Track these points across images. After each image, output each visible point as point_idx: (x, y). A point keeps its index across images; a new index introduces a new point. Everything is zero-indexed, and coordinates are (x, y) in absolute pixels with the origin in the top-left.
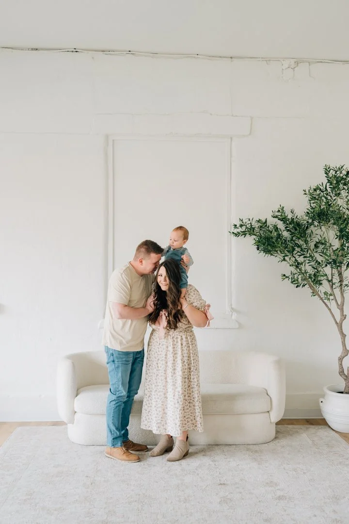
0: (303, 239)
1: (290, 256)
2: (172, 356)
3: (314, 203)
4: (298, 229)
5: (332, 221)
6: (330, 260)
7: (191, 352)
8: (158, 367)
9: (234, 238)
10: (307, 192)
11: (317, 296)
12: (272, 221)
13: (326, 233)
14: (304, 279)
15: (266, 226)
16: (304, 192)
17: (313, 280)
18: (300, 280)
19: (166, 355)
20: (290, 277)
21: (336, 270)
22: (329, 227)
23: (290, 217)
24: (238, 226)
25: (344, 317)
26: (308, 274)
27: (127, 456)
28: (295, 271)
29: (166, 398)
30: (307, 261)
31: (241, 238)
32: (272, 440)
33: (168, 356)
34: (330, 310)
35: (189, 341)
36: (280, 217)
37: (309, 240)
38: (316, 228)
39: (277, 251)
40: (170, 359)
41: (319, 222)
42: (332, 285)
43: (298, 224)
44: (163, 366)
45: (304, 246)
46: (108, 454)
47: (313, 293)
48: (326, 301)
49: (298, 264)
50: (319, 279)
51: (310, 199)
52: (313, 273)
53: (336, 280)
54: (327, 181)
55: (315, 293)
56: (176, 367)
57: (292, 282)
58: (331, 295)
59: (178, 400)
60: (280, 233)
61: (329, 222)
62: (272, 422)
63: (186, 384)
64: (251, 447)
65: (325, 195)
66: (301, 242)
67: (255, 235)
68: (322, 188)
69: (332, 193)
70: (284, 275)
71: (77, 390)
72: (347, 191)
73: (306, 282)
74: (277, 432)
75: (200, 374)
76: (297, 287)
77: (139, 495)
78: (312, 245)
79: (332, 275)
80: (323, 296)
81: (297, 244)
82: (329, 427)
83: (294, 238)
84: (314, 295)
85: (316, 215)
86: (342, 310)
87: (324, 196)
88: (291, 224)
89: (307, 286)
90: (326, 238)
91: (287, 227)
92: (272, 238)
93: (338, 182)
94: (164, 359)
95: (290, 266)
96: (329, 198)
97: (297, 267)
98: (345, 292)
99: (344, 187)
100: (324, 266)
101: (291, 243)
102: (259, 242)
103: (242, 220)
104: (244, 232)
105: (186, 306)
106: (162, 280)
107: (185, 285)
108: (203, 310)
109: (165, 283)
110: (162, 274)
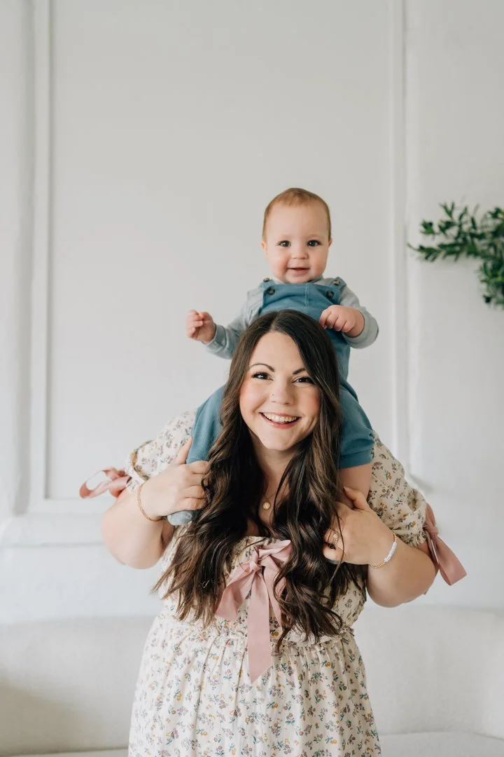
24: (436, 228)
67: (484, 256)
103: (449, 207)
104: (452, 245)
105: (390, 555)
106: (271, 399)
107: (367, 448)
108: (422, 540)
109: (287, 413)
110: (272, 369)
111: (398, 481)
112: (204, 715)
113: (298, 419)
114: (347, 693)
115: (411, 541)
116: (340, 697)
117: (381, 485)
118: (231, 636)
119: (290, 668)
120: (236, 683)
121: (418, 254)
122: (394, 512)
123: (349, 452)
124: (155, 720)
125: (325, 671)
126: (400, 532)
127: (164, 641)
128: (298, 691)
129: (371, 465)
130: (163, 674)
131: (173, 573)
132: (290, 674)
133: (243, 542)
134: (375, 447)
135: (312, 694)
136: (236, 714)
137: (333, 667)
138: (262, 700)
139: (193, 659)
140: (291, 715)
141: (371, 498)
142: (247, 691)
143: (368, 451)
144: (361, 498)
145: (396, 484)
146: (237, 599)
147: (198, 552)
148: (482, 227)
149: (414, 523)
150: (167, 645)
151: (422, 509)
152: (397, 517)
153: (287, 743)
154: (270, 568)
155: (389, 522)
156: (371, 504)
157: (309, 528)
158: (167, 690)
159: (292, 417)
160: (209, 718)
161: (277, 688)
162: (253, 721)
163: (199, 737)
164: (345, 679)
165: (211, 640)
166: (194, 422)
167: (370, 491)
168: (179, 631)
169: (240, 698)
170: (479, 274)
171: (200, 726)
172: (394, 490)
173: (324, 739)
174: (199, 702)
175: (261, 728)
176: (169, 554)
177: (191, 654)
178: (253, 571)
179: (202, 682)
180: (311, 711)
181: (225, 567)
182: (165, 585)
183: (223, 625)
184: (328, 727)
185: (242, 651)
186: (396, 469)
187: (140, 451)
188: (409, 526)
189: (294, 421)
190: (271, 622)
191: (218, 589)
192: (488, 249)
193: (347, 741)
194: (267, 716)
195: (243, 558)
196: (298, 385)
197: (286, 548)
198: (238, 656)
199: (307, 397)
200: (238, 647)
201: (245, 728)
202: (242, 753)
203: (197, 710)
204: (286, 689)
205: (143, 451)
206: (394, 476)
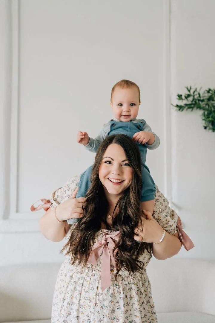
24: (183, 97)
67: (204, 109)
103: (189, 88)
104: (190, 105)
105: (162, 239)
106: (112, 172)
107: (153, 193)
108: (176, 232)
109: (119, 179)
110: (113, 160)
111: (166, 207)
112: (82, 305)
113: (123, 181)
114: (143, 296)
115: (171, 232)
116: (140, 298)
117: (158, 209)
118: (94, 272)
119: (119, 286)
120: (96, 292)
121: (176, 108)
122: (164, 220)
123: (145, 195)
124: (62, 307)
125: (134, 287)
126: (166, 229)
127: (66, 274)
128: (122, 295)
129: (154, 200)
130: (65, 287)
131: (70, 245)
132: (119, 288)
133: (100, 232)
134: (156, 192)
135: (128, 296)
136: (96, 305)
137: (137, 285)
138: (107, 299)
139: (78, 281)
140: (119, 306)
141: (154, 214)
142: (100, 296)
143: (153, 194)
144: (150, 215)
145: (165, 208)
146: (97, 256)
147: (80, 237)
148: (203, 97)
149: (172, 225)
150: (67, 275)
151: (176, 219)
152: (165, 222)
153: (117, 318)
154: (111, 243)
155: (162, 224)
156: (154, 217)
157: (127, 227)
158: (67, 295)
159: (121, 180)
160: (84, 307)
161: (113, 294)
162: (103, 308)
163: (80, 315)
164: (142, 290)
165: (85, 274)
166: (79, 180)
167: (154, 211)
168: (72, 269)
169: (97, 298)
170: (201, 117)
171: (81, 310)
172: (164, 211)
173: (133, 316)
174: (80, 300)
175: (106, 311)
176: (68, 237)
177: (77, 280)
178: (103, 244)
179: (81, 291)
180: (128, 304)
181: (91, 242)
182: (66, 249)
183: (90, 267)
184: (135, 311)
185: (99, 279)
186: (165, 202)
187: (56, 192)
188: (170, 226)
189: (122, 182)
190: (111, 266)
191: (88, 252)
192: (205, 107)
193: (143, 316)
194: (109, 306)
195: (99, 238)
196: (124, 166)
197: (117, 235)
198: (97, 280)
199: (127, 172)
200: (97, 277)
201: (99, 311)
202: (98, 322)
203: (79, 303)
204: (117, 295)
205: (57, 192)
206: (164, 205)
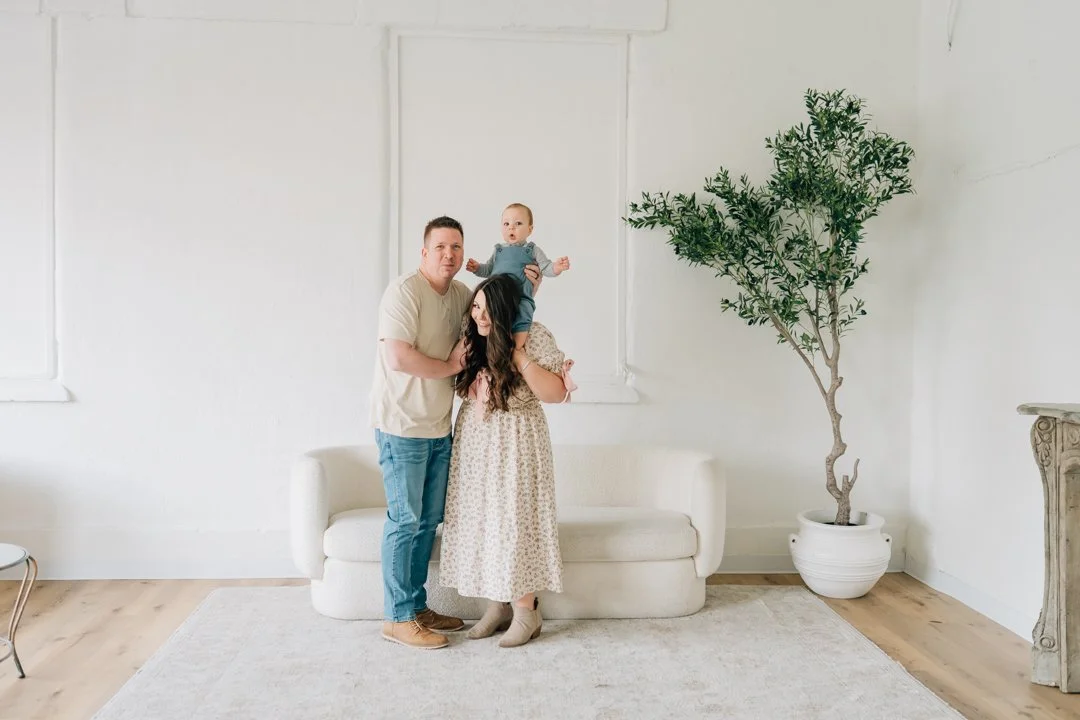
0: (764, 233)
1: (737, 265)
2: (498, 453)
3: (785, 164)
4: (755, 213)
5: (820, 200)
6: (814, 273)
7: (537, 445)
8: (471, 472)
9: (631, 230)
10: (773, 143)
11: (788, 343)
12: (704, 199)
13: (807, 222)
14: (764, 309)
15: (694, 207)
16: (766, 143)
17: (781, 311)
18: (756, 310)
19: (486, 451)
20: (738, 305)
21: (825, 292)
22: (814, 211)
23: (738, 190)
24: (638, 208)
25: (838, 382)
26: (772, 300)
27: (424, 637)
28: (748, 295)
29: (483, 530)
30: (771, 276)
31: (646, 230)
32: (699, 611)
33: (491, 454)
34: (811, 367)
35: (533, 425)
36: (719, 190)
37: (775, 235)
38: (790, 212)
39: (713, 256)
40: (494, 459)
41: (795, 200)
42: (818, 320)
43: (755, 205)
44: (479, 472)
45: (765, 246)
46: (387, 634)
47: (781, 336)
48: (805, 351)
49: (754, 280)
50: (793, 310)
51: (778, 156)
52: (782, 298)
53: (825, 310)
54: (811, 121)
55: (784, 337)
56: (506, 475)
57: (741, 315)
58: (814, 340)
59: (507, 534)
60: (721, 220)
61: (814, 200)
62: (699, 575)
63: (527, 505)
64: (658, 622)
65: (807, 148)
66: (759, 239)
67: (673, 225)
68: (800, 133)
69: (820, 143)
70: (727, 301)
71: (330, 518)
72: (849, 141)
73: (767, 316)
74: (709, 597)
75: (558, 486)
76: (750, 324)
77: (446, 704)
78: (780, 246)
79: (818, 302)
80: (799, 341)
81: (752, 242)
82: (807, 587)
83: (747, 232)
84: (783, 341)
85: (788, 186)
86: (835, 369)
87: (803, 150)
88: (740, 203)
89: (769, 323)
90: (808, 232)
91: (734, 210)
92: (704, 229)
93: (832, 123)
94: (482, 457)
95: (739, 284)
96: (815, 154)
97: (751, 286)
98: (842, 334)
99: (845, 133)
100: (802, 284)
101: (741, 240)
102: (679, 238)
103: (648, 194)
104: (651, 218)
121: (629, 224)
148: (671, 207)
